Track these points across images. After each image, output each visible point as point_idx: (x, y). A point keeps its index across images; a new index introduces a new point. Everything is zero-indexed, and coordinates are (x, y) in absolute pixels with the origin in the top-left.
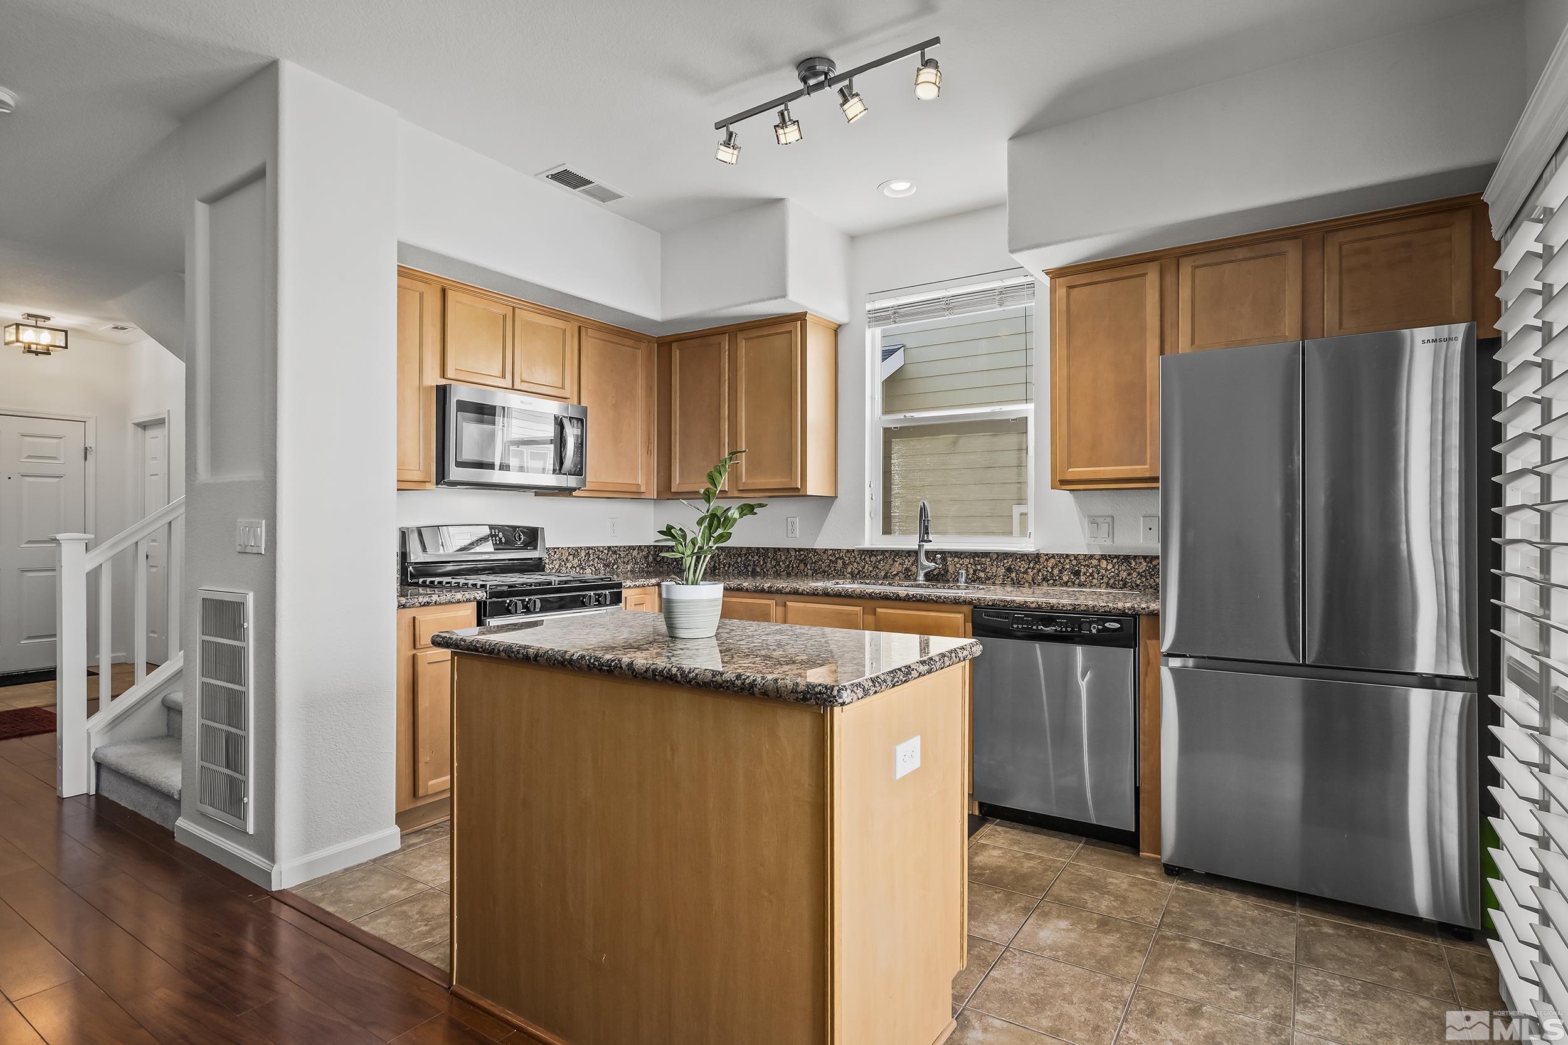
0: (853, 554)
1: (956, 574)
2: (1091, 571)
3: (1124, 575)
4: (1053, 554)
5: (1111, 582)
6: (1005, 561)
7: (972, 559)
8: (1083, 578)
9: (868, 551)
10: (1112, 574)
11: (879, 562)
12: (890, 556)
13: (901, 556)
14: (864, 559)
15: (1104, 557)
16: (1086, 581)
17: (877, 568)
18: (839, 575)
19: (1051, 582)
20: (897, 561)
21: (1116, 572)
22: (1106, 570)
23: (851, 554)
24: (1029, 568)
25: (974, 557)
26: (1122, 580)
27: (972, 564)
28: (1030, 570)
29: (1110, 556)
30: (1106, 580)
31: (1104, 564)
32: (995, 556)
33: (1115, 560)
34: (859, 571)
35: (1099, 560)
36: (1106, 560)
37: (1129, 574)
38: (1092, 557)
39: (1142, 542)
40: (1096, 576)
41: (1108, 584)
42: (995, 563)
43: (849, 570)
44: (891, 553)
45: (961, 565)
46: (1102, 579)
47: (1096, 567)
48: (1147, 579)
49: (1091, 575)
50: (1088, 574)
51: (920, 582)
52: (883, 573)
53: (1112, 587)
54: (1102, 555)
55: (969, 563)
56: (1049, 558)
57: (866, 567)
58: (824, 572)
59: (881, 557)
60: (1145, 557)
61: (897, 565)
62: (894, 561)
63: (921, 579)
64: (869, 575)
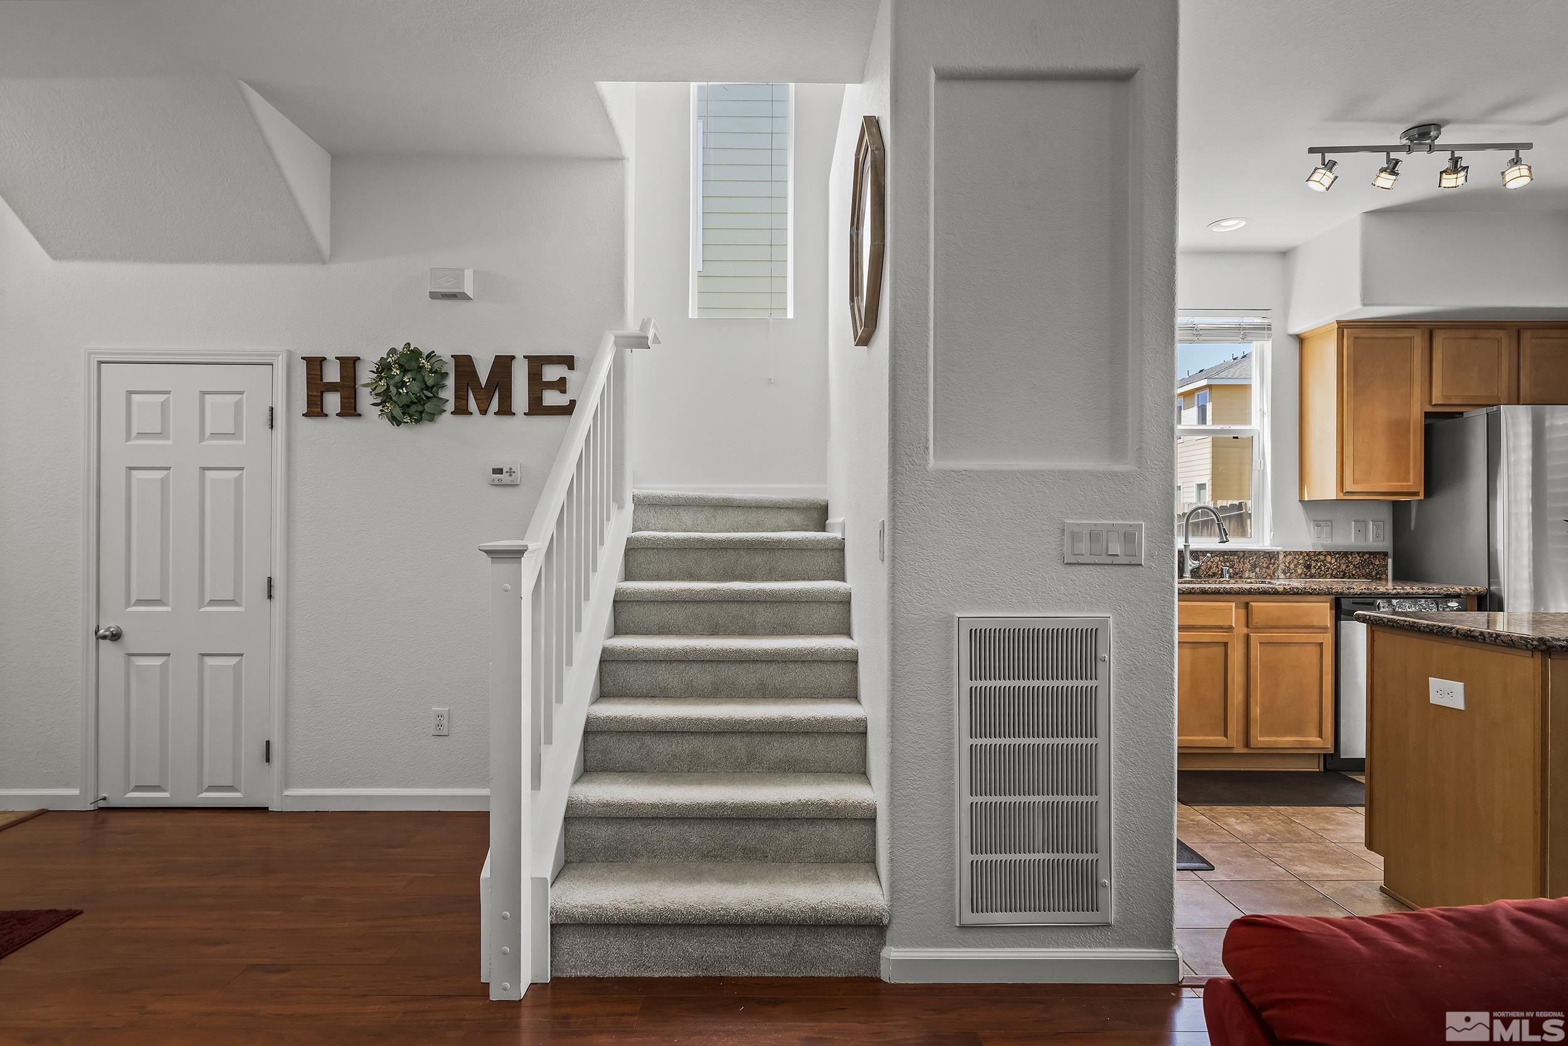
1: (1208, 571)
2: (1319, 564)
3: (1343, 567)
4: (1290, 552)
5: (1334, 573)
6: (1251, 558)
7: (1222, 558)
8: (1313, 571)
10: (1335, 567)
15: (1329, 553)
16: (1315, 573)
19: (1289, 574)
21: (1338, 565)
22: (1331, 564)
24: (1270, 564)
25: (1223, 556)
26: (1342, 572)
27: (1221, 562)
28: (1271, 566)
29: (1333, 552)
30: (1330, 571)
31: (1329, 558)
32: (1242, 554)
33: (1337, 556)
35: (1325, 556)
36: (1331, 555)
37: (1347, 567)
38: (1320, 553)
39: (1353, 540)
40: (1323, 568)
41: (1332, 574)
42: (1242, 560)
45: (1212, 562)
46: (1327, 571)
47: (1323, 561)
48: (1360, 570)
49: (1319, 568)
50: (1317, 567)
51: (1187, 579)
53: (1335, 578)
54: (1328, 552)
55: (1219, 561)
56: (1287, 555)
60: (1358, 553)
63: (1187, 576)
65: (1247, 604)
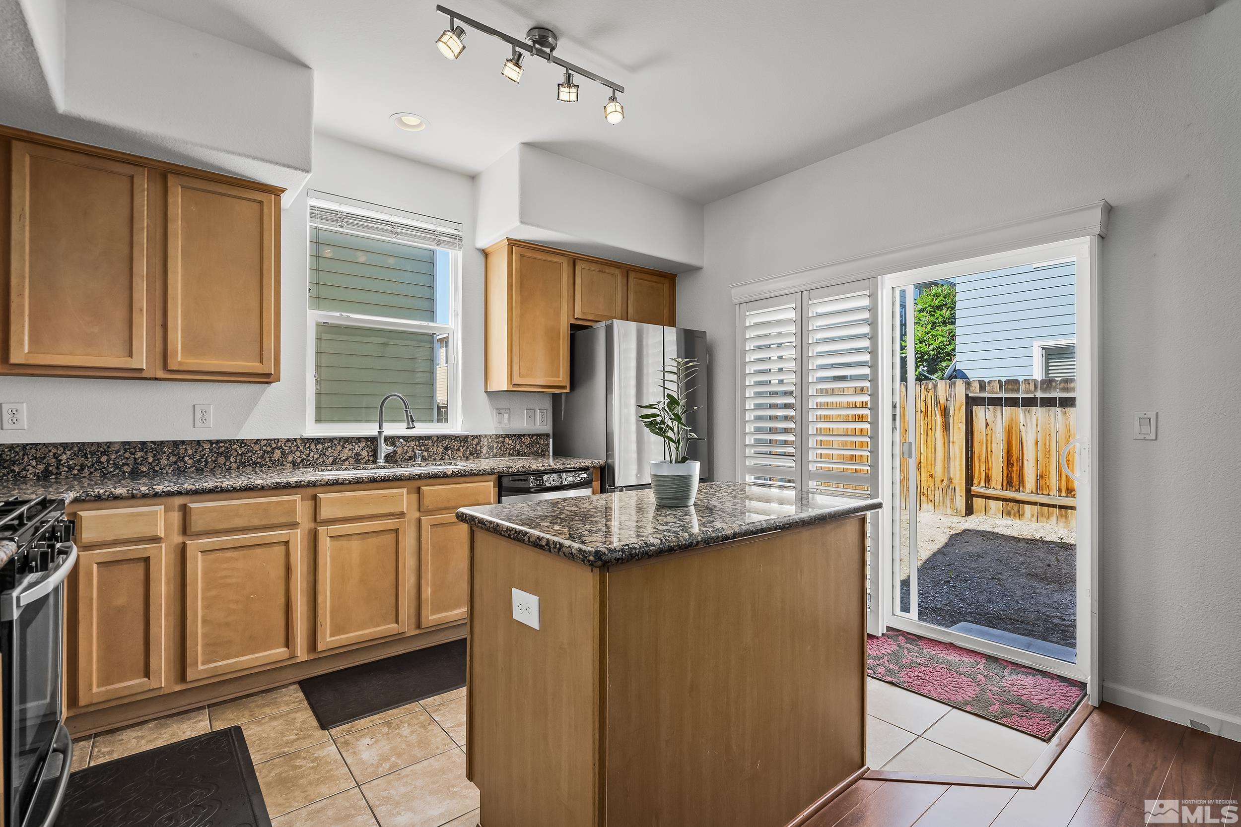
0: (295, 443)
1: (404, 455)
2: (500, 446)
3: (518, 447)
4: (477, 436)
5: (511, 452)
6: (443, 442)
7: (417, 442)
8: (495, 451)
9: (313, 439)
10: (512, 447)
11: (327, 449)
12: (339, 443)
13: (352, 442)
14: (309, 447)
15: (507, 436)
16: (497, 453)
17: (325, 455)
18: (277, 466)
19: (475, 455)
20: (347, 447)
21: (514, 445)
22: (509, 445)
23: (292, 443)
24: (460, 446)
25: (419, 440)
26: (517, 451)
27: (417, 446)
28: (461, 448)
29: (510, 435)
30: (508, 451)
31: (507, 440)
32: (436, 439)
33: (513, 438)
34: (303, 460)
35: (504, 438)
36: (509, 438)
37: (521, 446)
38: (501, 436)
39: (525, 425)
40: (503, 449)
41: (509, 453)
42: (436, 444)
43: (290, 459)
44: (340, 440)
45: (408, 447)
46: (506, 451)
47: (502, 442)
48: (530, 449)
49: (500, 448)
50: (498, 448)
51: (381, 464)
52: (331, 460)
53: (512, 456)
54: (506, 435)
55: (415, 445)
56: (474, 438)
57: (311, 455)
58: (256, 464)
59: (329, 444)
60: (529, 435)
61: (347, 451)
62: (343, 447)
63: (381, 461)
64: (315, 462)
65: (419, 489)
